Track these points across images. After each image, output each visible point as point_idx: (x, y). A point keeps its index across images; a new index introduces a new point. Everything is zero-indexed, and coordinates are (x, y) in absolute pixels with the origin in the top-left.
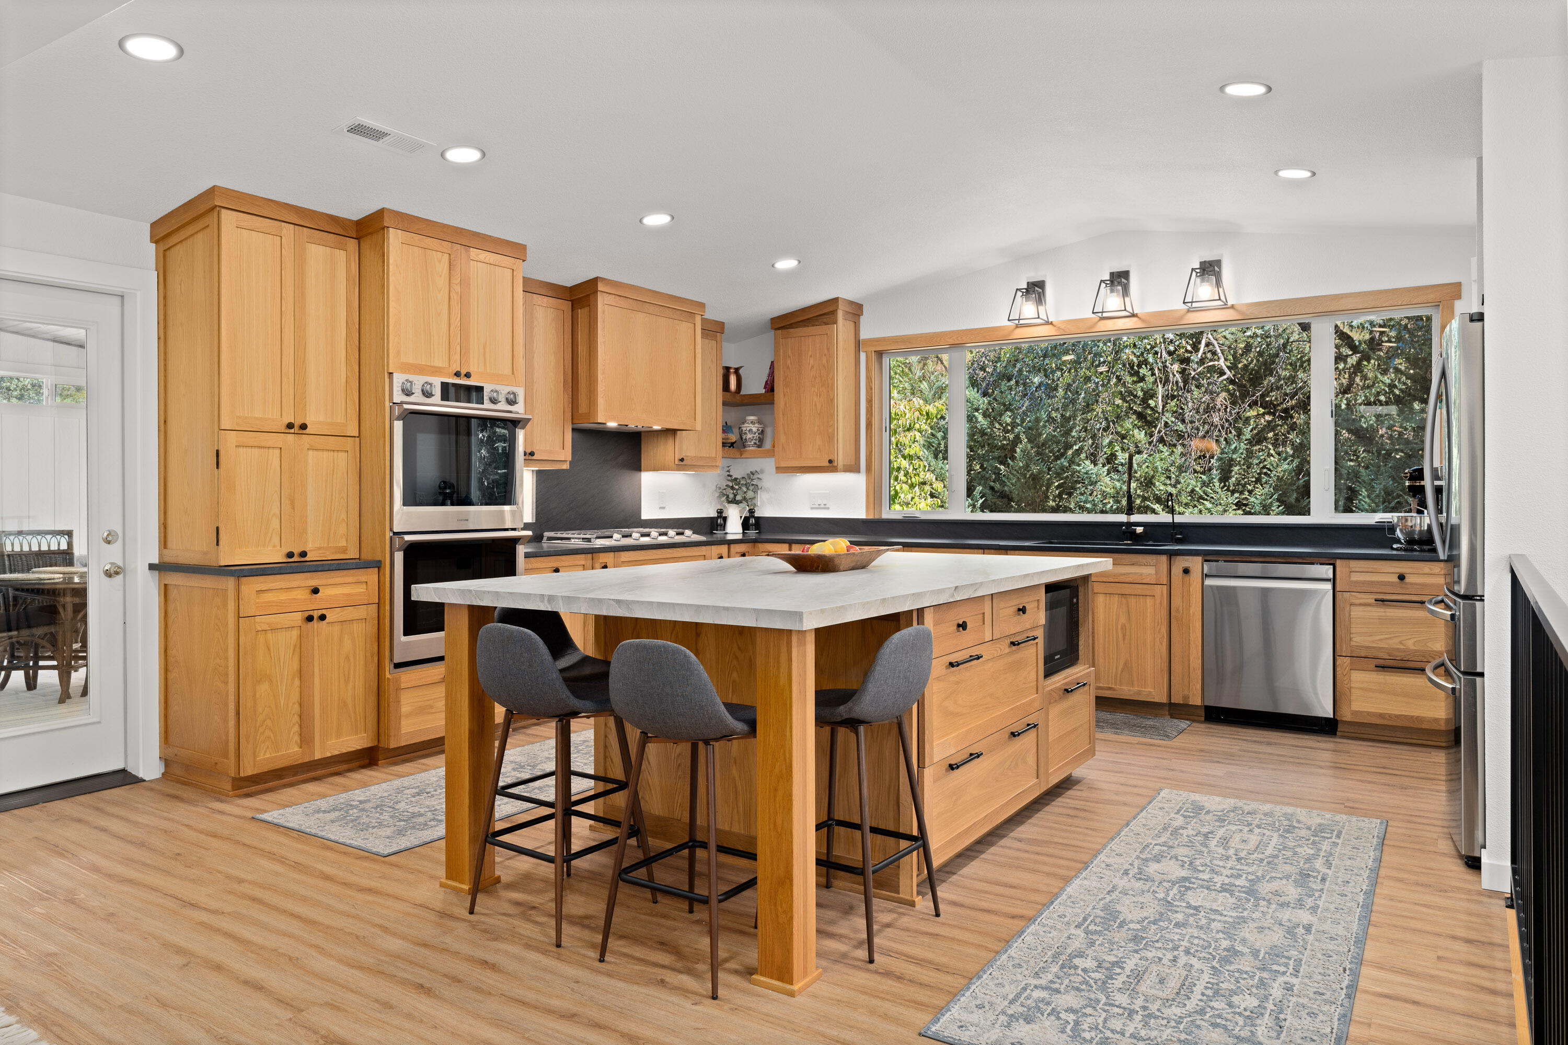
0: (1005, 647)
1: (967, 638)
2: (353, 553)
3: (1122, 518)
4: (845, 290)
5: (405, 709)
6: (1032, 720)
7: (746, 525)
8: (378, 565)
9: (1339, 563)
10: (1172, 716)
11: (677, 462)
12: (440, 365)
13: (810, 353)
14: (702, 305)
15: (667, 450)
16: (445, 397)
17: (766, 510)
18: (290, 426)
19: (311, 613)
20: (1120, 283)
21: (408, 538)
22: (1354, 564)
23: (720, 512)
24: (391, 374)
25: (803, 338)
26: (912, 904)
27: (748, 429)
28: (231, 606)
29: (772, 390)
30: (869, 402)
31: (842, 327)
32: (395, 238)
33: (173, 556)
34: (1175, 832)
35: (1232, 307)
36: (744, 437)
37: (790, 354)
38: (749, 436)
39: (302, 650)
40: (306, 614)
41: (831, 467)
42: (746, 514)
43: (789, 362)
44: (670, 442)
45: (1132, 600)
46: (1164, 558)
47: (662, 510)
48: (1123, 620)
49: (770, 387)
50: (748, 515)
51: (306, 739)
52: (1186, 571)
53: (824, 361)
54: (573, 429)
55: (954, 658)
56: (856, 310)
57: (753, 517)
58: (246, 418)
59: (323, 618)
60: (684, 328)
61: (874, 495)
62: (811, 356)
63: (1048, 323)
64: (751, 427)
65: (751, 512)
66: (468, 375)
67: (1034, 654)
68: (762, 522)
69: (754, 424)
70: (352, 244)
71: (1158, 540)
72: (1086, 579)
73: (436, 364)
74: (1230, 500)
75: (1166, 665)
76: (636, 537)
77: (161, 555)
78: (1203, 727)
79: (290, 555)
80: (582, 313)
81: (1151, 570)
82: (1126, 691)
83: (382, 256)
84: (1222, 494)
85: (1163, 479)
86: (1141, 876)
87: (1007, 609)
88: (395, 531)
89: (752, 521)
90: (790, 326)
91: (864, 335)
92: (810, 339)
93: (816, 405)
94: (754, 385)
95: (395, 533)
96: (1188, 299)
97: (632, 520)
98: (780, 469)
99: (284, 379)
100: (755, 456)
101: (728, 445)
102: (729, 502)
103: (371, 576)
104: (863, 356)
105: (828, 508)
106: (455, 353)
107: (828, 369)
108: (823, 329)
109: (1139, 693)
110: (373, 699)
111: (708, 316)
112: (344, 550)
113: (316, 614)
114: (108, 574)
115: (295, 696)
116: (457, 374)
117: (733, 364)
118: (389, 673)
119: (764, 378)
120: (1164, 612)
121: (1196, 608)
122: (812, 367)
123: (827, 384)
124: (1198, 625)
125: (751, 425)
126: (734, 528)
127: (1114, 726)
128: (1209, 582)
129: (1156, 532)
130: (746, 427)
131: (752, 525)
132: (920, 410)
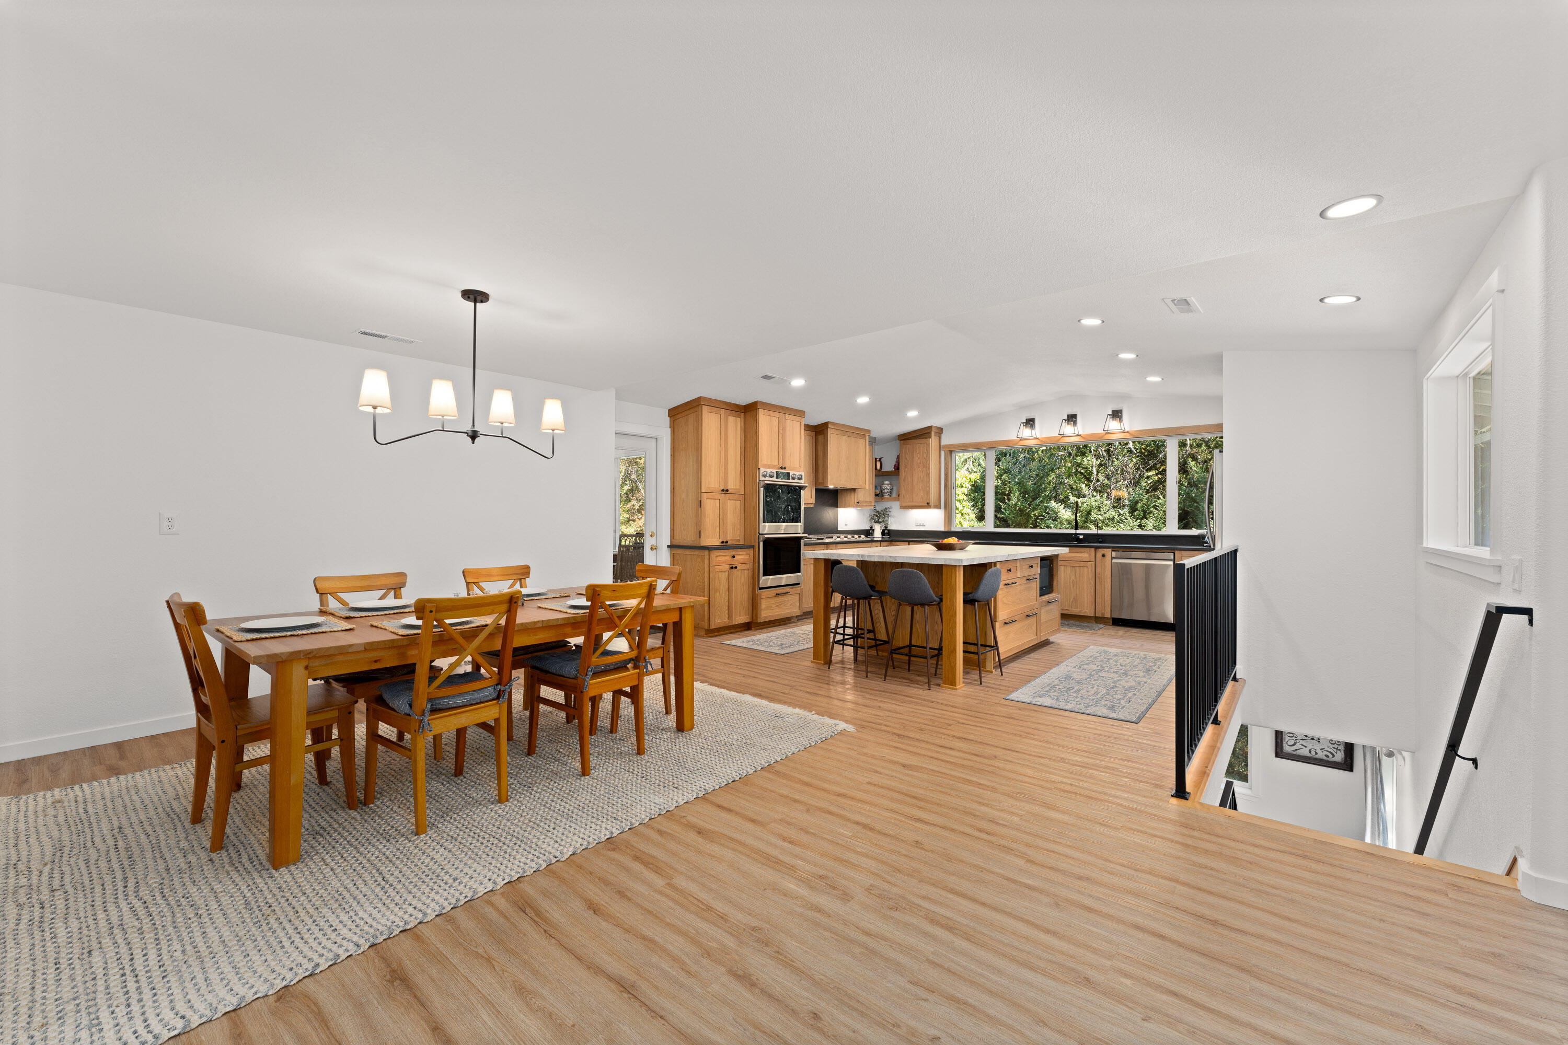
0: (1024, 581)
1: (1011, 575)
2: (742, 543)
3: (1073, 531)
4: (934, 422)
5: (763, 606)
6: (1035, 611)
7: (883, 533)
8: (753, 547)
9: (1176, 552)
10: (1096, 623)
11: (855, 504)
12: (776, 464)
13: (917, 452)
14: (869, 431)
15: (852, 498)
16: (777, 478)
17: (894, 526)
18: (723, 490)
20: (1072, 421)
21: (766, 536)
22: (1183, 552)
23: (871, 527)
24: (759, 469)
25: (913, 445)
26: (992, 672)
27: (886, 488)
28: (706, 562)
29: (898, 469)
30: (946, 475)
31: (934, 441)
32: (761, 413)
33: (676, 542)
34: (1096, 658)
35: (1128, 432)
36: (884, 491)
37: (907, 452)
38: (886, 491)
39: (729, 579)
40: (731, 566)
41: (928, 506)
42: (883, 528)
43: (907, 456)
44: (853, 494)
45: (1077, 569)
46: (1093, 550)
47: (846, 526)
48: (1073, 578)
49: (897, 467)
50: (885, 529)
51: (730, 617)
52: (1103, 556)
53: (925, 455)
54: (816, 489)
55: (1006, 582)
56: (940, 431)
58: (709, 488)
59: (736, 568)
60: (862, 441)
61: (949, 518)
63: (1036, 438)
64: (887, 486)
65: (886, 527)
66: (785, 468)
67: (1035, 586)
68: (891, 532)
69: (889, 485)
70: (742, 415)
71: (1089, 542)
72: (1057, 556)
73: (774, 464)
74: (1135, 523)
75: (1093, 600)
76: (835, 538)
77: (671, 542)
78: (1112, 627)
79: (723, 542)
80: (820, 438)
81: (1087, 555)
82: (1074, 611)
83: (756, 421)
84: (1130, 520)
85: (1096, 511)
86: (1080, 668)
87: (1025, 566)
89: (886, 531)
90: (908, 439)
91: (943, 443)
92: (918, 445)
93: (920, 476)
94: (889, 466)
95: (760, 534)
96: (1106, 429)
97: (834, 530)
98: (902, 507)
99: (721, 472)
100: (888, 500)
101: (877, 495)
102: (876, 522)
103: (751, 552)
104: (943, 453)
105: (925, 526)
106: (781, 459)
107: (927, 459)
108: (924, 441)
109: (1080, 612)
110: (751, 602)
111: (871, 435)
112: (739, 541)
113: (734, 566)
114: (652, 549)
115: (727, 599)
116: (781, 468)
117: (879, 457)
118: (758, 592)
119: (894, 462)
120: (1093, 575)
121: (1108, 573)
122: (919, 458)
123: (926, 466)
124: (1109, 580)
126: (878, 535)
127: (1068, 625)
128: (1114, 561)
129: (1089, 538)
130: (884, 486)
131: (885, 533)
132: (966, 477)
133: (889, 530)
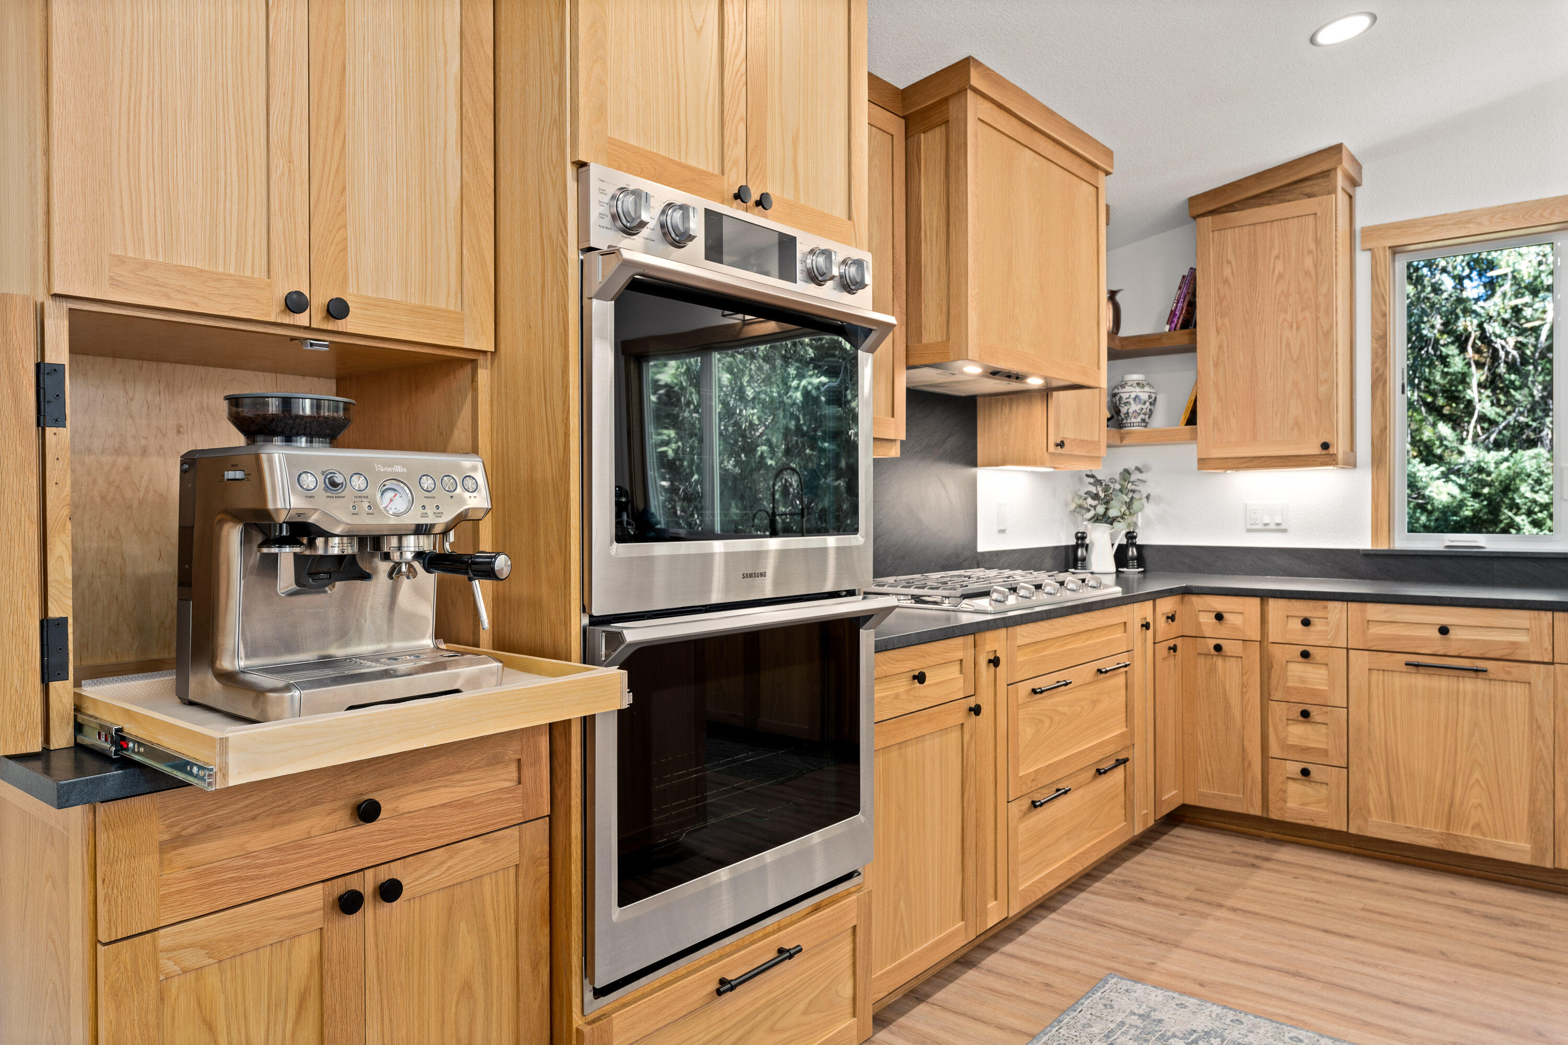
7: (1121, 557)
11: (1052, 448)
12: (702, 166)
13: (1275, 252)
15: (1031, 428)
16: (714, 252)
19: (354, 883)
21: (627, 630)
23: (1081, 538)
24: (581, 165)
25: (1258, 227)
27: (1133, 395)
29: (1189, 323)
30: (1381, 339)
36: (1124, 410)
37: (1231, 257)
38: (1134, 407)
39: (327, 999)
40: (340, 887)
41: (1323, 455)
42: (1121, 539)
43: (1227, 271)
44: (1037, 413)
47: (1002, 535)
49: (1185, 319)
50: (1124, 542)
53: (1308, 263)
57: (1134, 545)
58: (146, 265)
59: (390, 890)
60: (1084, 192)
62: (1277, 257)
64: (1139, 392)
65: (1131, 536)
66: (763, 203)
68: (1146, 553)
69: (1143, 386)
73: (692, 162)
88: (595, 613)
89: (1132, 552)
90: (1230, 208)
92: (1275, 227)
93: (1288, 344)
95: (596, 621)
98: (1205, 463)
99: (279, 163)
100: (1141, 441)
102: (1096, 519)
104: (1363, 258)
105: (1285, 531)
106: (736, 141)
108: (1302, 205)
113: (367, 885)
116: (740, 196)
119: (1171, 304)
122: (1281, 276)
125: (1138, 389)
126: (1102, 563)
130: (1129, 392)
131: (1133, 559)
133: (1140, 548)
